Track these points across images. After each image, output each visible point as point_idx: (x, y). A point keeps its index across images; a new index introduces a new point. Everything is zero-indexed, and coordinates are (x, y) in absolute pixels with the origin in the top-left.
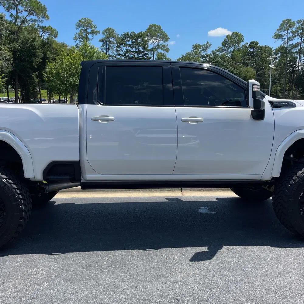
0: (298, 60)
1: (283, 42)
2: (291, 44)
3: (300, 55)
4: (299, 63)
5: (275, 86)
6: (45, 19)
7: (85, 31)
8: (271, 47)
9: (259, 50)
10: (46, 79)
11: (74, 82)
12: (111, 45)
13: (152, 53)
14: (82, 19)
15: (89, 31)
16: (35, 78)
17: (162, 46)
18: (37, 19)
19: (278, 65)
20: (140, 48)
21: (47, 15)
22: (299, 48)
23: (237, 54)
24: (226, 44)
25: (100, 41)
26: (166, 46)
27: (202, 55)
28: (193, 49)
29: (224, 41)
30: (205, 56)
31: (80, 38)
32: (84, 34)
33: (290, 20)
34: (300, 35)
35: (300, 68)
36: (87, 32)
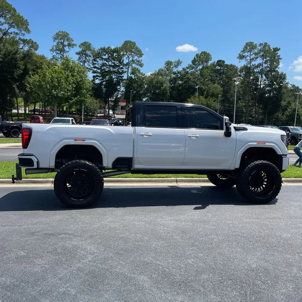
0: (260, 79)
1: (247, 62)
2: (254, 64)
3: (261, 75)
4: (261, 82)
5: (239, 102)
6: (27, 32)
7: (62, 43)
8: (236, 66)
9: (226, 68)
10: (29, 90)
11: (57, 94)
12: (87, 58)
13: (127, 67)
14: (60, 32)
15: (66, 43)
16: (16, 89)
17: (137, 61)
18: (19, 32)
19: (242, 83)
20: (115, 62)
21: (29, 29)
22: (261, 68)
23: (205, 71)
24: (196, 62)
25: (77, 54)
26: (140, 61)
27: (174, 71)
28: (165, 66)
29: (193, 59)
30: (177, 72)
31: (57, 50)
32: (61, 47)
33: (253, 43)
34: (262, 57)
35: (262, 86)
36: (64, 44)
